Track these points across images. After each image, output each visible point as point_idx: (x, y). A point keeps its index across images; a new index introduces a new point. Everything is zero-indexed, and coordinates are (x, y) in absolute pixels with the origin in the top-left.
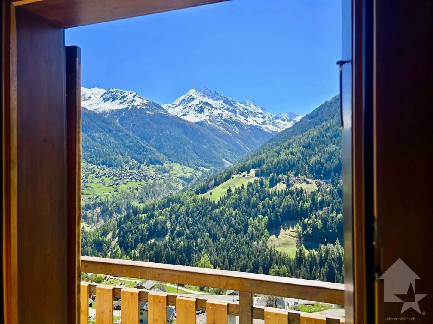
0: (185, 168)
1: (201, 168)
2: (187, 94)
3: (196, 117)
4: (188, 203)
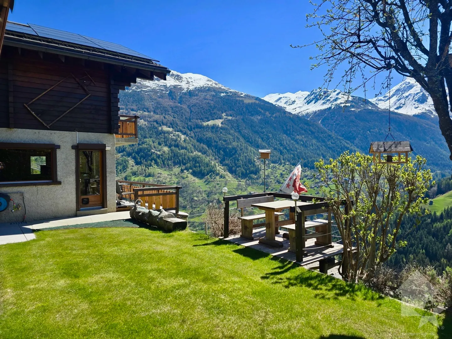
3: (415, 108)
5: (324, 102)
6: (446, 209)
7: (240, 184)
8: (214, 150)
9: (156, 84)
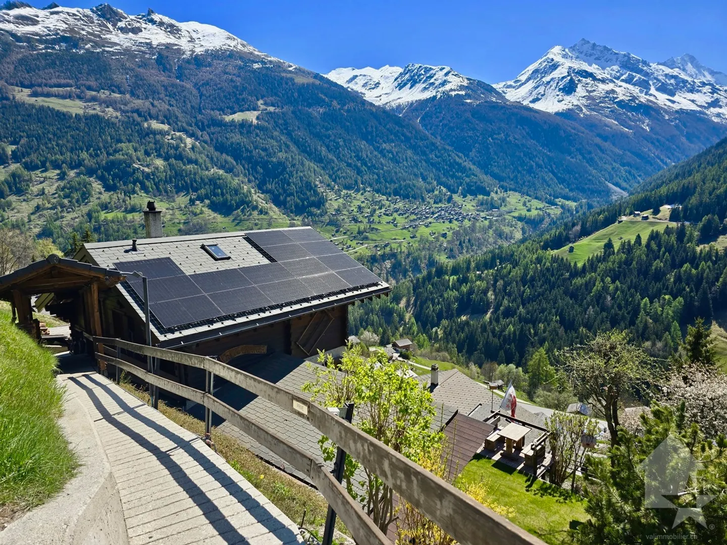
0: (529, 201)
1: (559, 201)
2: (545, 58)
3: (559, 101)
4: (527, 264)
5: (425, 88)
6: (590, 258)
7: (294, 224)
8: (246, 166)
9: (131, 39)
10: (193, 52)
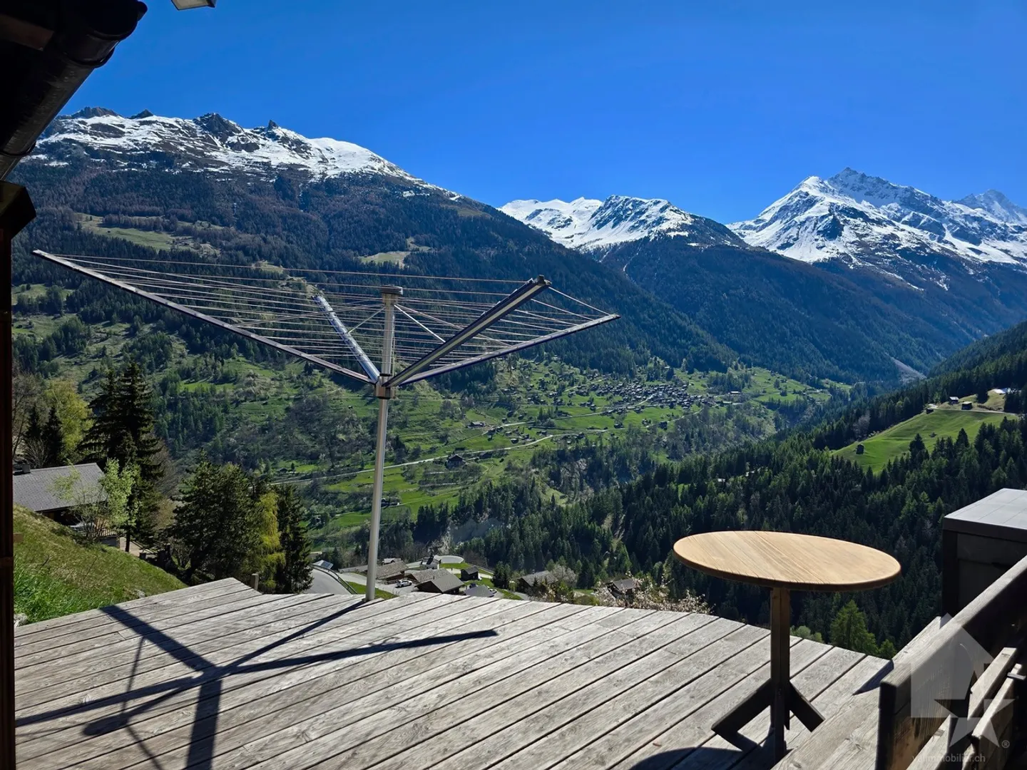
0: (783, 382)
1: (827, 382)
2: (796, 192)
3: (818, 248)
4: (795, 469)
5: (633, 226)
6: (892, 463)
7: (449, 404)
9: (243, 158)
10: (324, 175)
